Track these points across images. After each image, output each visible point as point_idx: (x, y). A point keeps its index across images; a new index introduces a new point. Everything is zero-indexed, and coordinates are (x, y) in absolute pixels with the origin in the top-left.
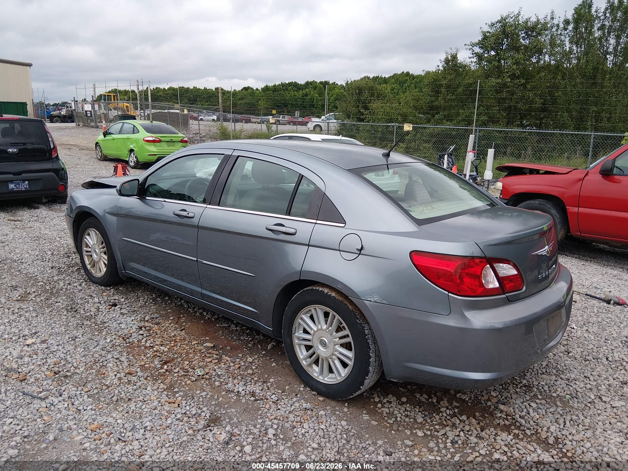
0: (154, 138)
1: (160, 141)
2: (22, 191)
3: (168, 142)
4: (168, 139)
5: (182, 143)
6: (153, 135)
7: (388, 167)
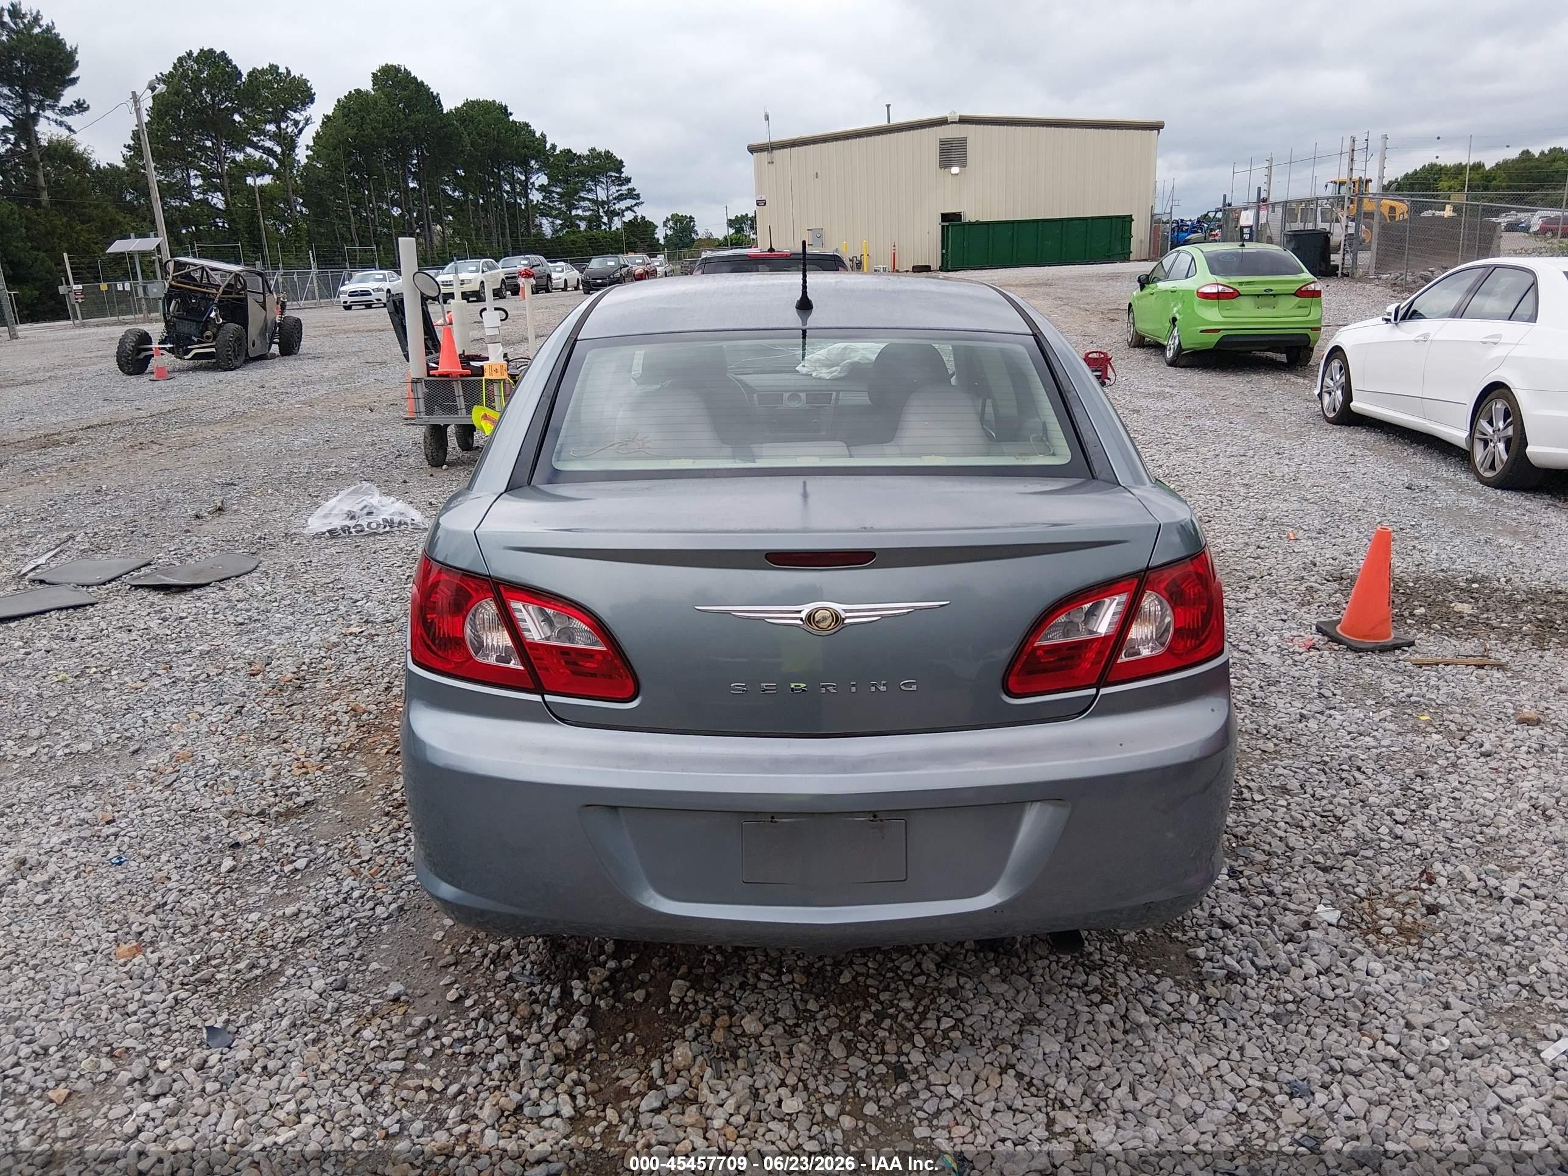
0: (1220, 288)
1: (1235, 295)
3: (1258, 296)
4: (1260, 289)
5: (1298, 299)
6: (1220, 279)
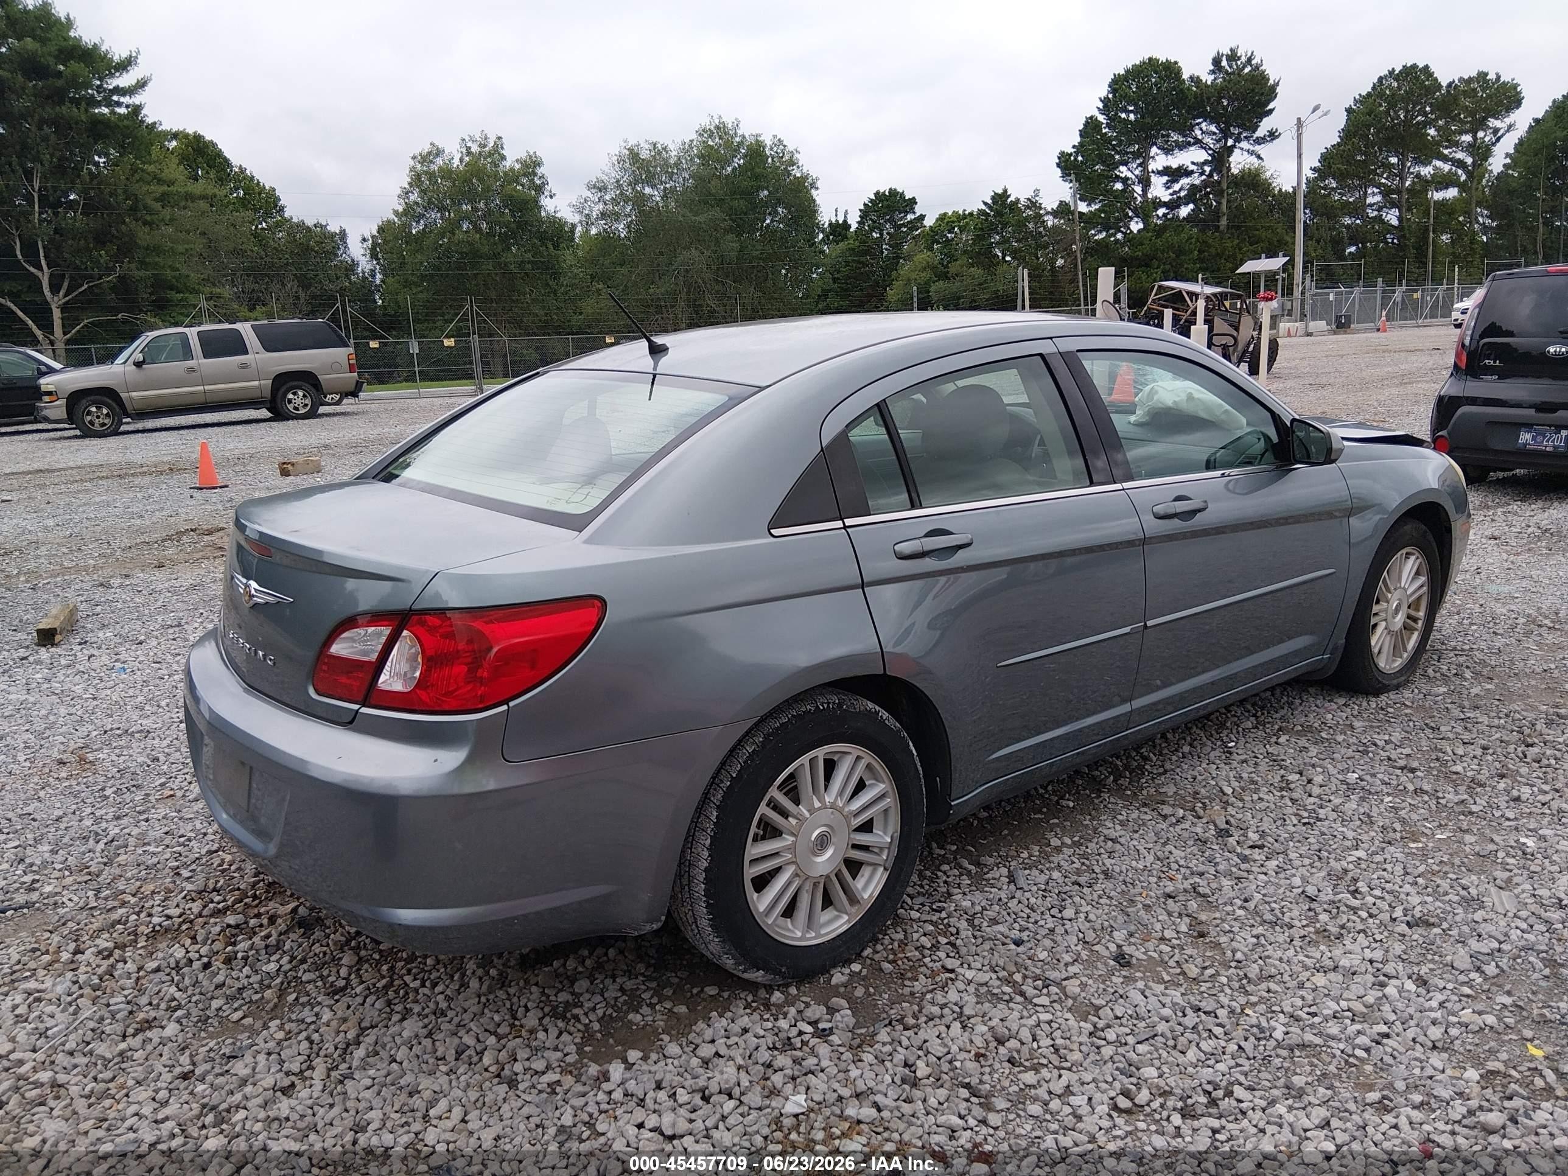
2: (1544, 454)
7: (654, 380)
